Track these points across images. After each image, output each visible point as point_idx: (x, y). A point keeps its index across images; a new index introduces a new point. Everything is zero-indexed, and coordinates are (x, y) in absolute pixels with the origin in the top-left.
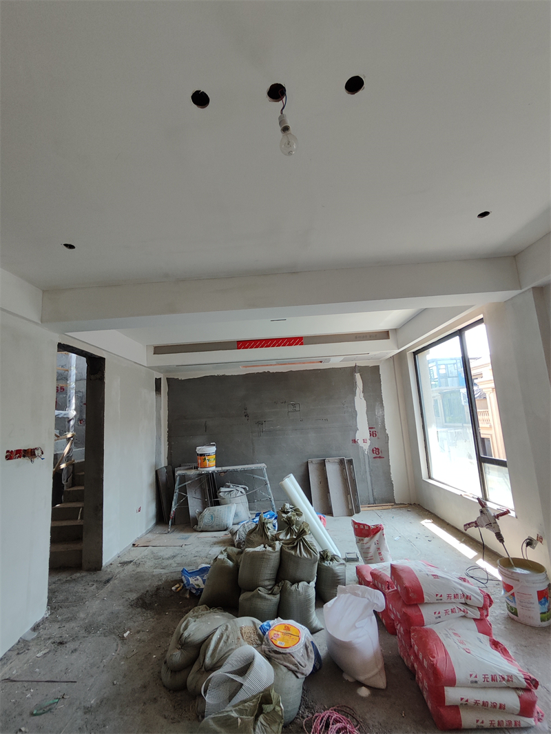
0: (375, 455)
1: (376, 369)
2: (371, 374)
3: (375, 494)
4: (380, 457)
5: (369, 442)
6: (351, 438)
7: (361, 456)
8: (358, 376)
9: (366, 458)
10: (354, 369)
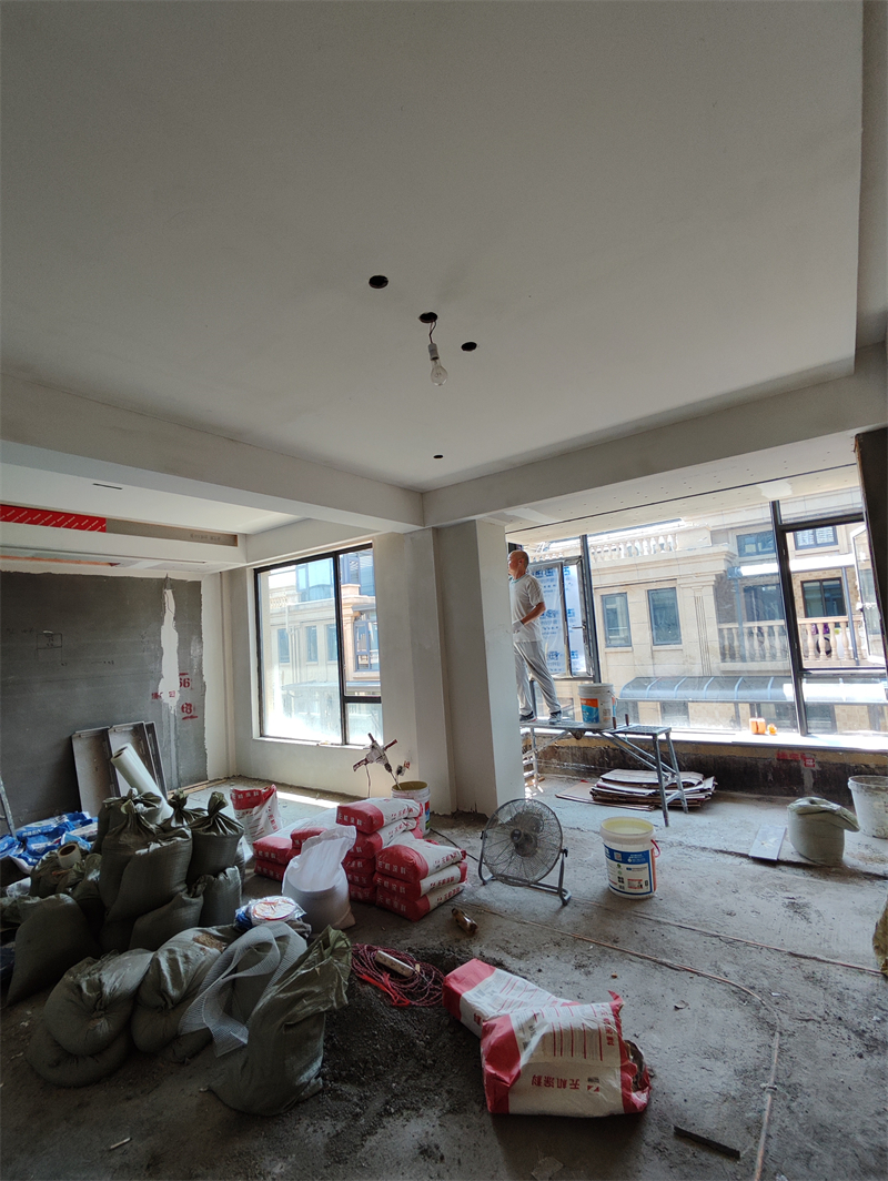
0: (185, 715)
1: (197, 585)
2: (189, 593)
3: (181, 772)
4: (192, 717)
5: (178, 695)
6: (151, 691)
7: (165, 718)
8: (169, 594)
9: (172, 719)
10: (164, 583)
